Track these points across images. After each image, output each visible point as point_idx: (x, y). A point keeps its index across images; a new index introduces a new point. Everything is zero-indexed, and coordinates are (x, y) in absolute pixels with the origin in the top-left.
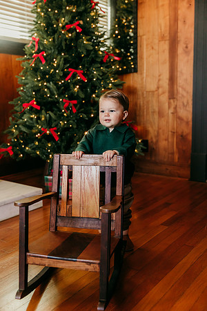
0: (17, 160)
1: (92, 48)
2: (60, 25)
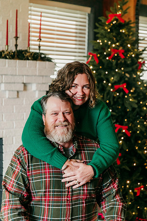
1: (136, 106)
2: (110, 84)
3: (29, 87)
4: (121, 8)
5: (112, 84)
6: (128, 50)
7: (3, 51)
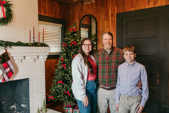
0: (55, 101)
3: (39, 57)
4: (74, 26)
5: (72, 55)
6: (78, 42)
7: (29, 43)
